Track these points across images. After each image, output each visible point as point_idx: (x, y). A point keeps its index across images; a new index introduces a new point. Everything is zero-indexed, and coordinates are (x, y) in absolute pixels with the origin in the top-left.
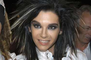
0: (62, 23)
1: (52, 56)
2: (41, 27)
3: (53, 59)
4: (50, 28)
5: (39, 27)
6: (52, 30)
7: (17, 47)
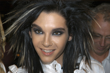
0: (71, 26)
1: (60, 68)
2: (43, 33)
3: (62, 71)
4: (55, 34)
5: (41, 33)
6: (57, 37)
7: (15, 57)
